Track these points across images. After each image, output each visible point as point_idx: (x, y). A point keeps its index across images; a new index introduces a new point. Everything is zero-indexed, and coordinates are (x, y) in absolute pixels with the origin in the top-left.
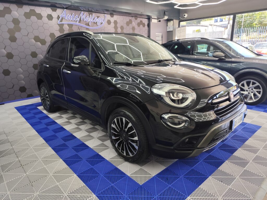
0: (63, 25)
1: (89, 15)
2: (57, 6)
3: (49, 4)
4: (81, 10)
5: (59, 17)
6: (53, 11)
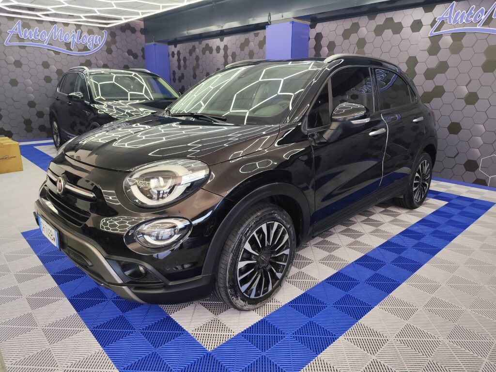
5: (434, 22)
6: (426, 11)
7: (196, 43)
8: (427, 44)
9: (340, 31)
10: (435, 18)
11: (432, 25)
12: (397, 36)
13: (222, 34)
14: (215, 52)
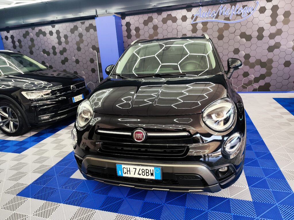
0: (197, 23)
1: (231, 6)
2: (193, 5)
3: (185, 6)
4: (221, 4)
5: (193, 16)
6: (188, 11)
7: (30, 30)
8: (191, 27)
9: (142, 21)
10: (193, 15)
11: (192, 18)
12: (175, 24)
13: (53, 23)
14: (48, 35)
